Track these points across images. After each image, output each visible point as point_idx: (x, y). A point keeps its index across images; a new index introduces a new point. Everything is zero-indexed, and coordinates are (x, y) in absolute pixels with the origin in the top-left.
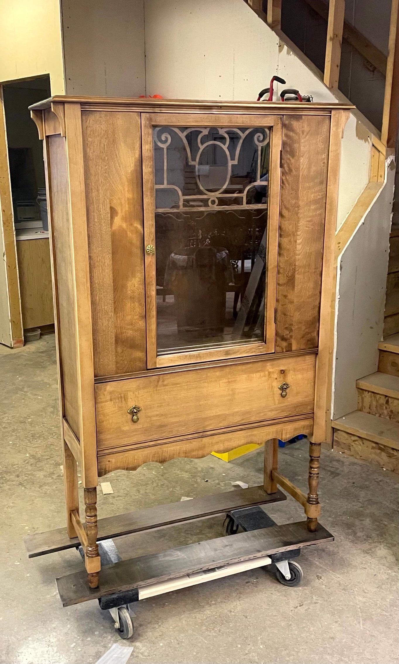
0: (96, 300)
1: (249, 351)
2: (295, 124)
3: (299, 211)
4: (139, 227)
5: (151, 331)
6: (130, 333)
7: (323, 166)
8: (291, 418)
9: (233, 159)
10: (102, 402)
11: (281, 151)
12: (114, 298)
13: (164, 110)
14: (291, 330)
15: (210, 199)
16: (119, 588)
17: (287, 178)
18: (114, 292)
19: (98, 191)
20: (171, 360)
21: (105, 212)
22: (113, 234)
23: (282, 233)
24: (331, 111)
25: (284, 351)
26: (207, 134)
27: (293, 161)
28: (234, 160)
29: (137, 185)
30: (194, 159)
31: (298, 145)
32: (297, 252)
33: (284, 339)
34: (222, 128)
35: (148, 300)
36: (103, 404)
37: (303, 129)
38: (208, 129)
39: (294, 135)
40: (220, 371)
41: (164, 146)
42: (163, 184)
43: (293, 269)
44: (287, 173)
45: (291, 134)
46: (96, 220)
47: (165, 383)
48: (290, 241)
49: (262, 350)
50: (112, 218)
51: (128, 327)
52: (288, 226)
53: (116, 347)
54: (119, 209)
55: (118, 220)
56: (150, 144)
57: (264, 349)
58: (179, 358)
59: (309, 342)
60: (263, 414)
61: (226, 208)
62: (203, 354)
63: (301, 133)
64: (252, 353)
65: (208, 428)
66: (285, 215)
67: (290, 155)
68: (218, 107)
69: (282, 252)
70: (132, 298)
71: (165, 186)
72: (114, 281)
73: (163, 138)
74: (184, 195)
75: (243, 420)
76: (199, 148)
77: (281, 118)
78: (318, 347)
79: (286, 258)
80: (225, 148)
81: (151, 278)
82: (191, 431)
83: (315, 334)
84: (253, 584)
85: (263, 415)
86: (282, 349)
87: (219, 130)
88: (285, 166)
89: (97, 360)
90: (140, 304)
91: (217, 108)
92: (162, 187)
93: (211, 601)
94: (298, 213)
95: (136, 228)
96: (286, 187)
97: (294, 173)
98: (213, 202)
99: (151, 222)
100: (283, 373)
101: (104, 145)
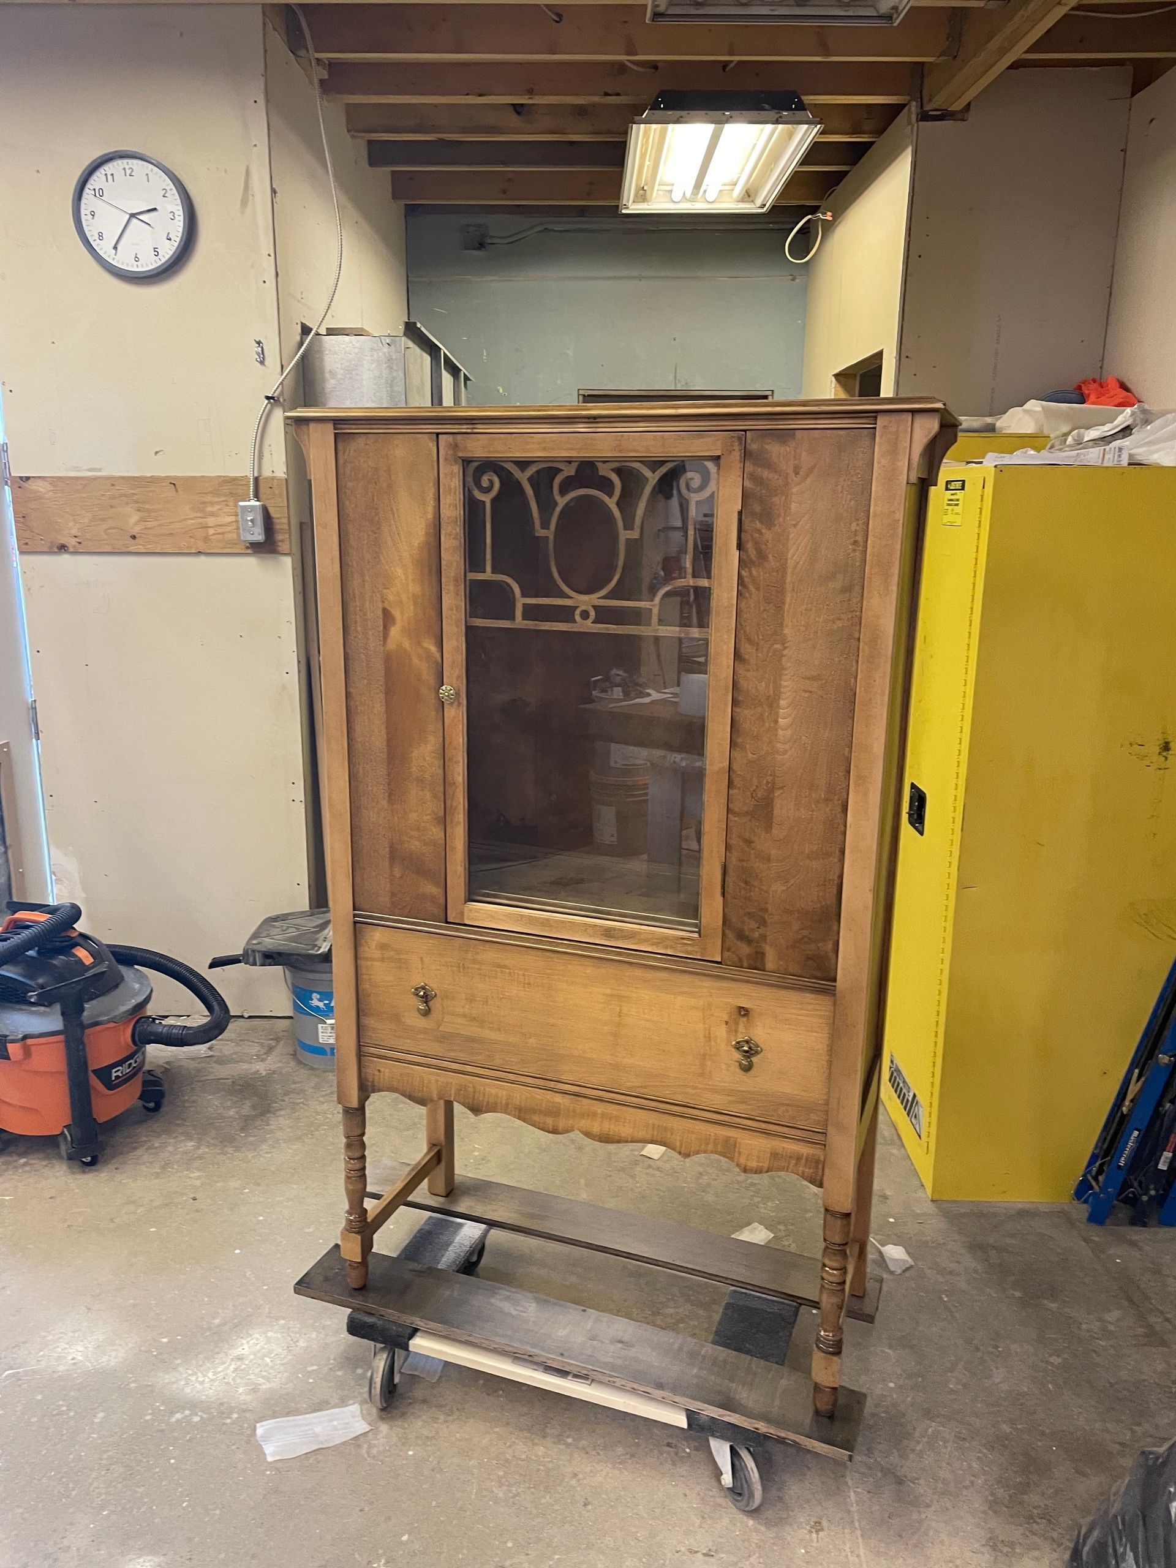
0: (358, 772)
1: (658, 943)
2: (775, 449)
3: (785, 652)
4: (433, 649)
5: (453, 848)
6: (415, 845)
7: (854, 551)
8: (764, 1126)
9: (628, 527)
10: (367, 959)
11: (740, 513)
12: (389, 775)
13: (480, 428)
14: (763, 923)
15: (577, 607)
16: (383, 1311)
17: (754, 572)
18: (389, 763)
19: (362, 575)
20: (492, 917)
21: (375, 614)
22: (388, 658)
23: (740, 698)
24: (876, 418)
25: (745, 965)
26: (573, 473)
27: (768, 534)
28: (632, 529)
29: (430, 570)
30: (545, 525)
31: (783, 498)
32: (779, 745)
33: (741, 936)
34: (604, 462)
35: (450, 791)
36: (369, 963)
37: (796, 462)
38: (575, 465)
39: (771, 476)
40: (593, 966)
41: (487, 499)
42: (485, 572)
43: (768, 782)
44: (752, 562)
45: (765, 473)
46: (359, 629)
47: (479, 957)
48: (761, 718)
49: (690, 948)
50: (386, 628)
51: (412, 833)
52: (754, 683)
53: (391, 866)
54: (396, 613)
55: (395, 632)
56: (455, 493)
57: (696, 949)
58: (509, 916)
59: (810, 962)
60: (693, 1092)
61: (613, 629)
62: (556, 921)
63: (791, 471)
64: (666, 947)
65: (563, 1077)
66: (747, 657)
67: (762, 523)
68: (589, 418)
69: (740, 740)
70: (420, 781)
71: (488, 575)
72: (389, 741)
73: (485, 483)
74: (524, 595)
75: (645, 1087)
76: (556, 504)
77: (739, 438)
78: (835, 980)
79: (750, 755)
80: (611, 503)
81: (455, 749)
82: (532, 1069)
83: (830, 946)
84: (676, 1454)
85: (693, 1095)
86: (740, 960)
87: (600, 465)
88: (750, 546)
89: (358, 879)
90: (435, 796)
91: (587, 420)
92: (480, 576)
93: (568, 1437)
94: (783, 656)
95: (427, 650)
96: (750, 594)
97: (772, 563)
98: (585, 615)
99: (455, 643)
100: (744, 1015)
101: (373, 496)
